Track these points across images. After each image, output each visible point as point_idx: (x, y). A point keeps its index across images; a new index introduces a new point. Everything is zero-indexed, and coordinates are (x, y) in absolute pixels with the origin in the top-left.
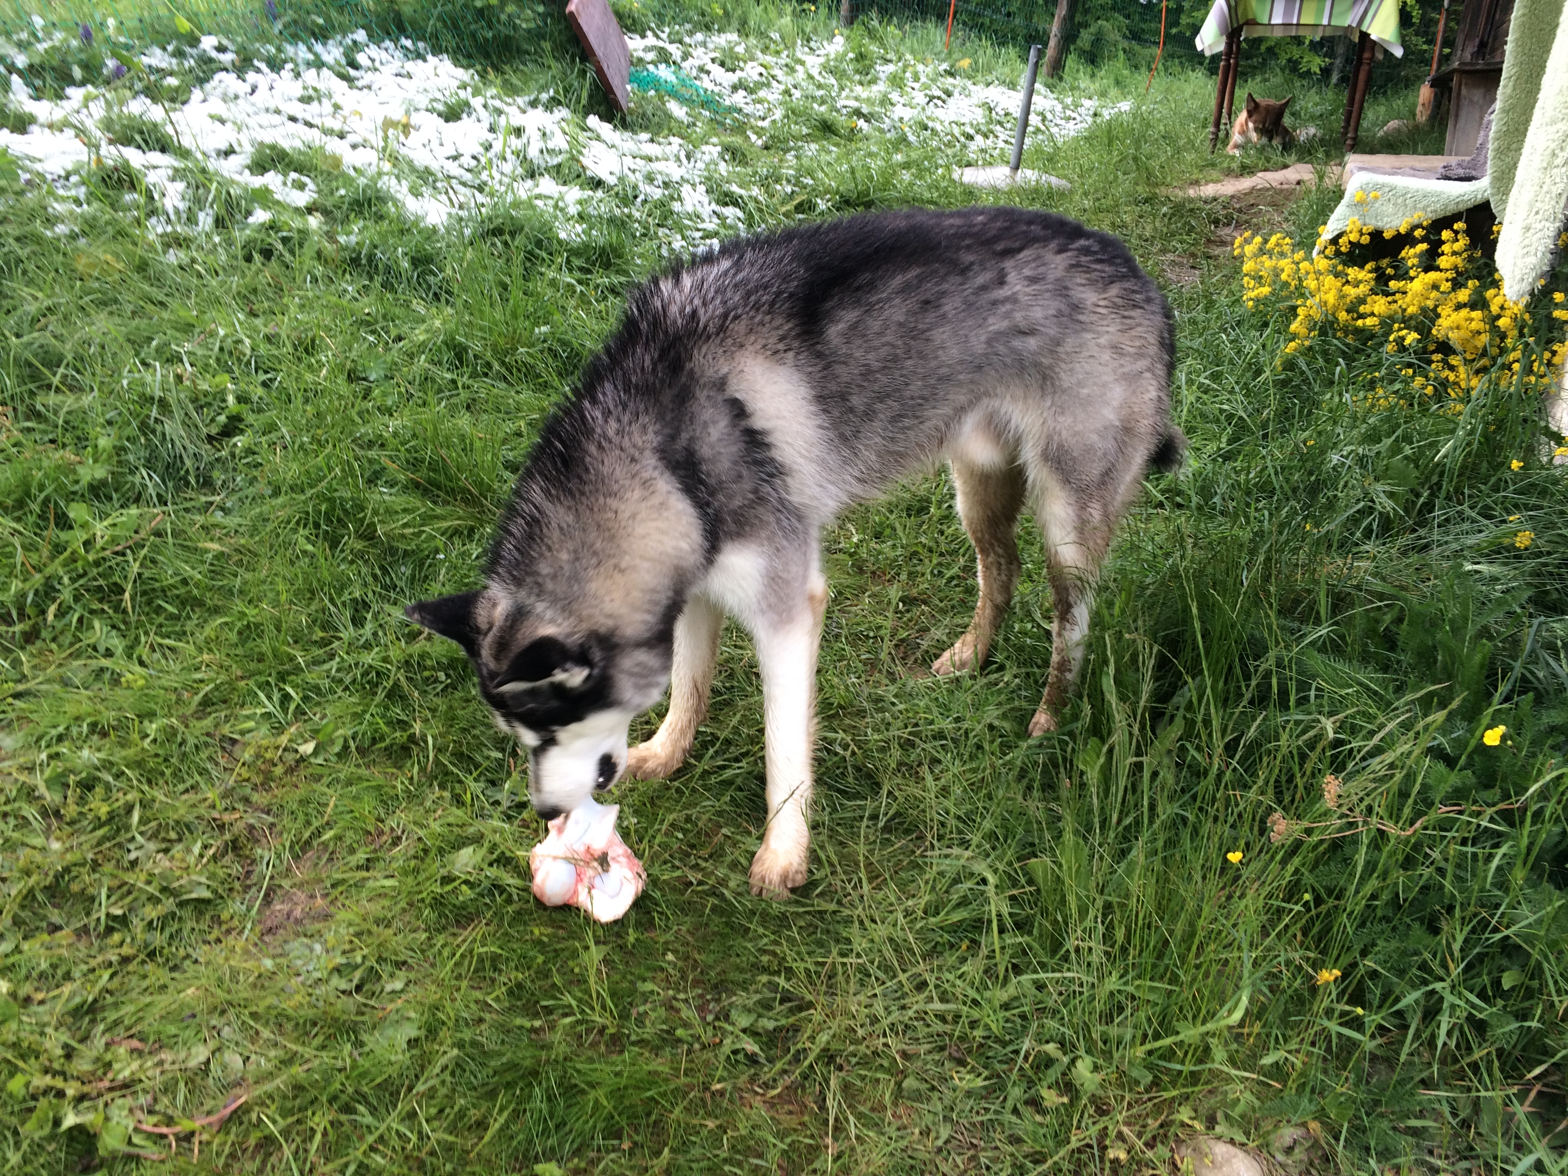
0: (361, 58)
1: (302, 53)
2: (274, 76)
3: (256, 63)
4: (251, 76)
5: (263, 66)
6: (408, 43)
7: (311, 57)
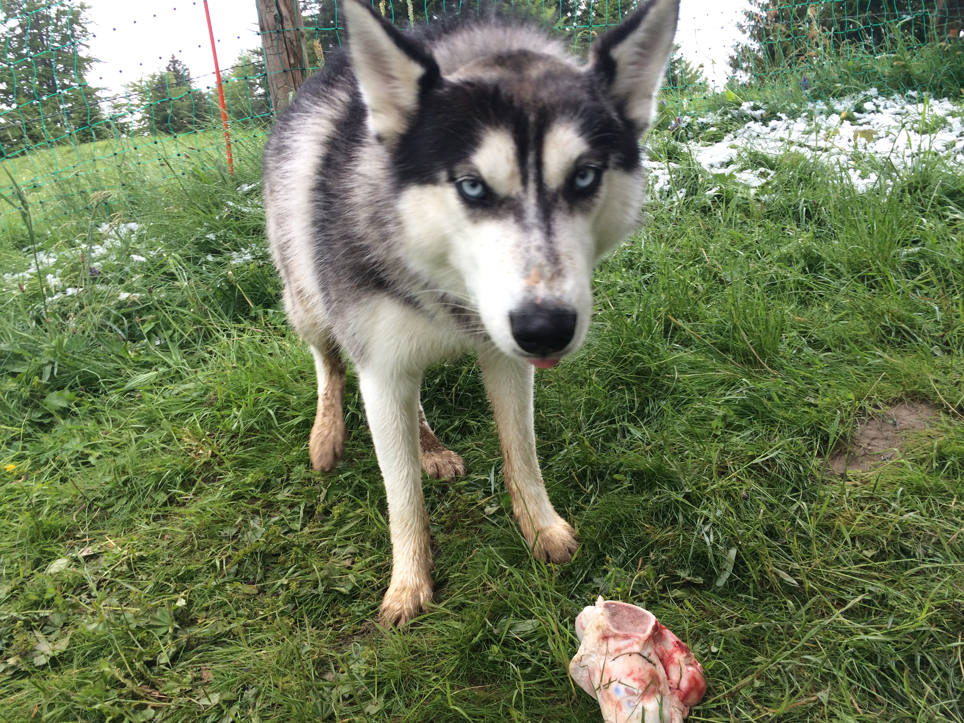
0: (868, 106)
1: (820, 105)
2: (792, 121)
3: (779, 114)
4: (773, 123)
5: (783, 116)
6: (914, 94)
7: (825, 108)
